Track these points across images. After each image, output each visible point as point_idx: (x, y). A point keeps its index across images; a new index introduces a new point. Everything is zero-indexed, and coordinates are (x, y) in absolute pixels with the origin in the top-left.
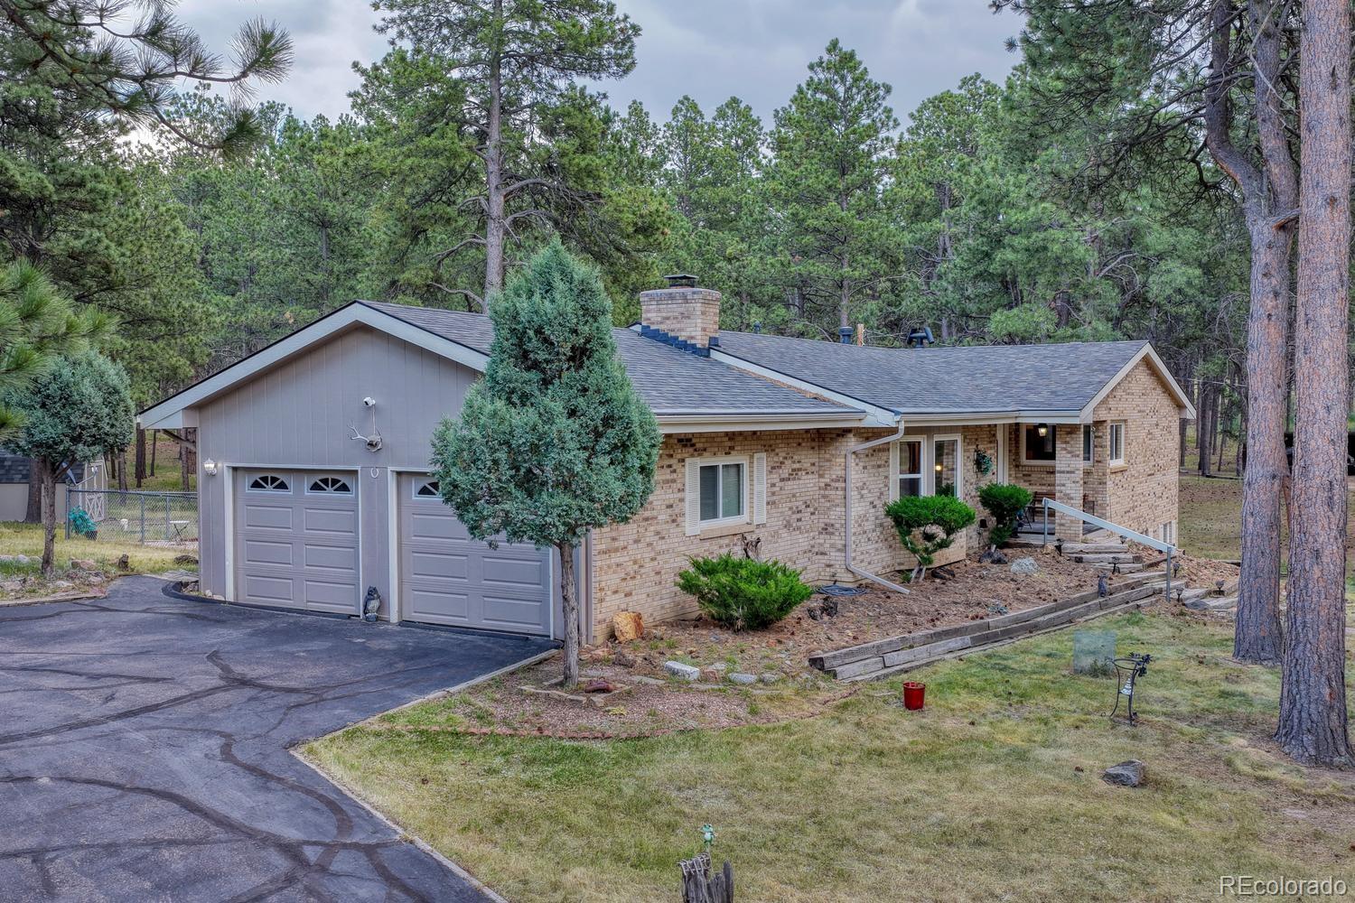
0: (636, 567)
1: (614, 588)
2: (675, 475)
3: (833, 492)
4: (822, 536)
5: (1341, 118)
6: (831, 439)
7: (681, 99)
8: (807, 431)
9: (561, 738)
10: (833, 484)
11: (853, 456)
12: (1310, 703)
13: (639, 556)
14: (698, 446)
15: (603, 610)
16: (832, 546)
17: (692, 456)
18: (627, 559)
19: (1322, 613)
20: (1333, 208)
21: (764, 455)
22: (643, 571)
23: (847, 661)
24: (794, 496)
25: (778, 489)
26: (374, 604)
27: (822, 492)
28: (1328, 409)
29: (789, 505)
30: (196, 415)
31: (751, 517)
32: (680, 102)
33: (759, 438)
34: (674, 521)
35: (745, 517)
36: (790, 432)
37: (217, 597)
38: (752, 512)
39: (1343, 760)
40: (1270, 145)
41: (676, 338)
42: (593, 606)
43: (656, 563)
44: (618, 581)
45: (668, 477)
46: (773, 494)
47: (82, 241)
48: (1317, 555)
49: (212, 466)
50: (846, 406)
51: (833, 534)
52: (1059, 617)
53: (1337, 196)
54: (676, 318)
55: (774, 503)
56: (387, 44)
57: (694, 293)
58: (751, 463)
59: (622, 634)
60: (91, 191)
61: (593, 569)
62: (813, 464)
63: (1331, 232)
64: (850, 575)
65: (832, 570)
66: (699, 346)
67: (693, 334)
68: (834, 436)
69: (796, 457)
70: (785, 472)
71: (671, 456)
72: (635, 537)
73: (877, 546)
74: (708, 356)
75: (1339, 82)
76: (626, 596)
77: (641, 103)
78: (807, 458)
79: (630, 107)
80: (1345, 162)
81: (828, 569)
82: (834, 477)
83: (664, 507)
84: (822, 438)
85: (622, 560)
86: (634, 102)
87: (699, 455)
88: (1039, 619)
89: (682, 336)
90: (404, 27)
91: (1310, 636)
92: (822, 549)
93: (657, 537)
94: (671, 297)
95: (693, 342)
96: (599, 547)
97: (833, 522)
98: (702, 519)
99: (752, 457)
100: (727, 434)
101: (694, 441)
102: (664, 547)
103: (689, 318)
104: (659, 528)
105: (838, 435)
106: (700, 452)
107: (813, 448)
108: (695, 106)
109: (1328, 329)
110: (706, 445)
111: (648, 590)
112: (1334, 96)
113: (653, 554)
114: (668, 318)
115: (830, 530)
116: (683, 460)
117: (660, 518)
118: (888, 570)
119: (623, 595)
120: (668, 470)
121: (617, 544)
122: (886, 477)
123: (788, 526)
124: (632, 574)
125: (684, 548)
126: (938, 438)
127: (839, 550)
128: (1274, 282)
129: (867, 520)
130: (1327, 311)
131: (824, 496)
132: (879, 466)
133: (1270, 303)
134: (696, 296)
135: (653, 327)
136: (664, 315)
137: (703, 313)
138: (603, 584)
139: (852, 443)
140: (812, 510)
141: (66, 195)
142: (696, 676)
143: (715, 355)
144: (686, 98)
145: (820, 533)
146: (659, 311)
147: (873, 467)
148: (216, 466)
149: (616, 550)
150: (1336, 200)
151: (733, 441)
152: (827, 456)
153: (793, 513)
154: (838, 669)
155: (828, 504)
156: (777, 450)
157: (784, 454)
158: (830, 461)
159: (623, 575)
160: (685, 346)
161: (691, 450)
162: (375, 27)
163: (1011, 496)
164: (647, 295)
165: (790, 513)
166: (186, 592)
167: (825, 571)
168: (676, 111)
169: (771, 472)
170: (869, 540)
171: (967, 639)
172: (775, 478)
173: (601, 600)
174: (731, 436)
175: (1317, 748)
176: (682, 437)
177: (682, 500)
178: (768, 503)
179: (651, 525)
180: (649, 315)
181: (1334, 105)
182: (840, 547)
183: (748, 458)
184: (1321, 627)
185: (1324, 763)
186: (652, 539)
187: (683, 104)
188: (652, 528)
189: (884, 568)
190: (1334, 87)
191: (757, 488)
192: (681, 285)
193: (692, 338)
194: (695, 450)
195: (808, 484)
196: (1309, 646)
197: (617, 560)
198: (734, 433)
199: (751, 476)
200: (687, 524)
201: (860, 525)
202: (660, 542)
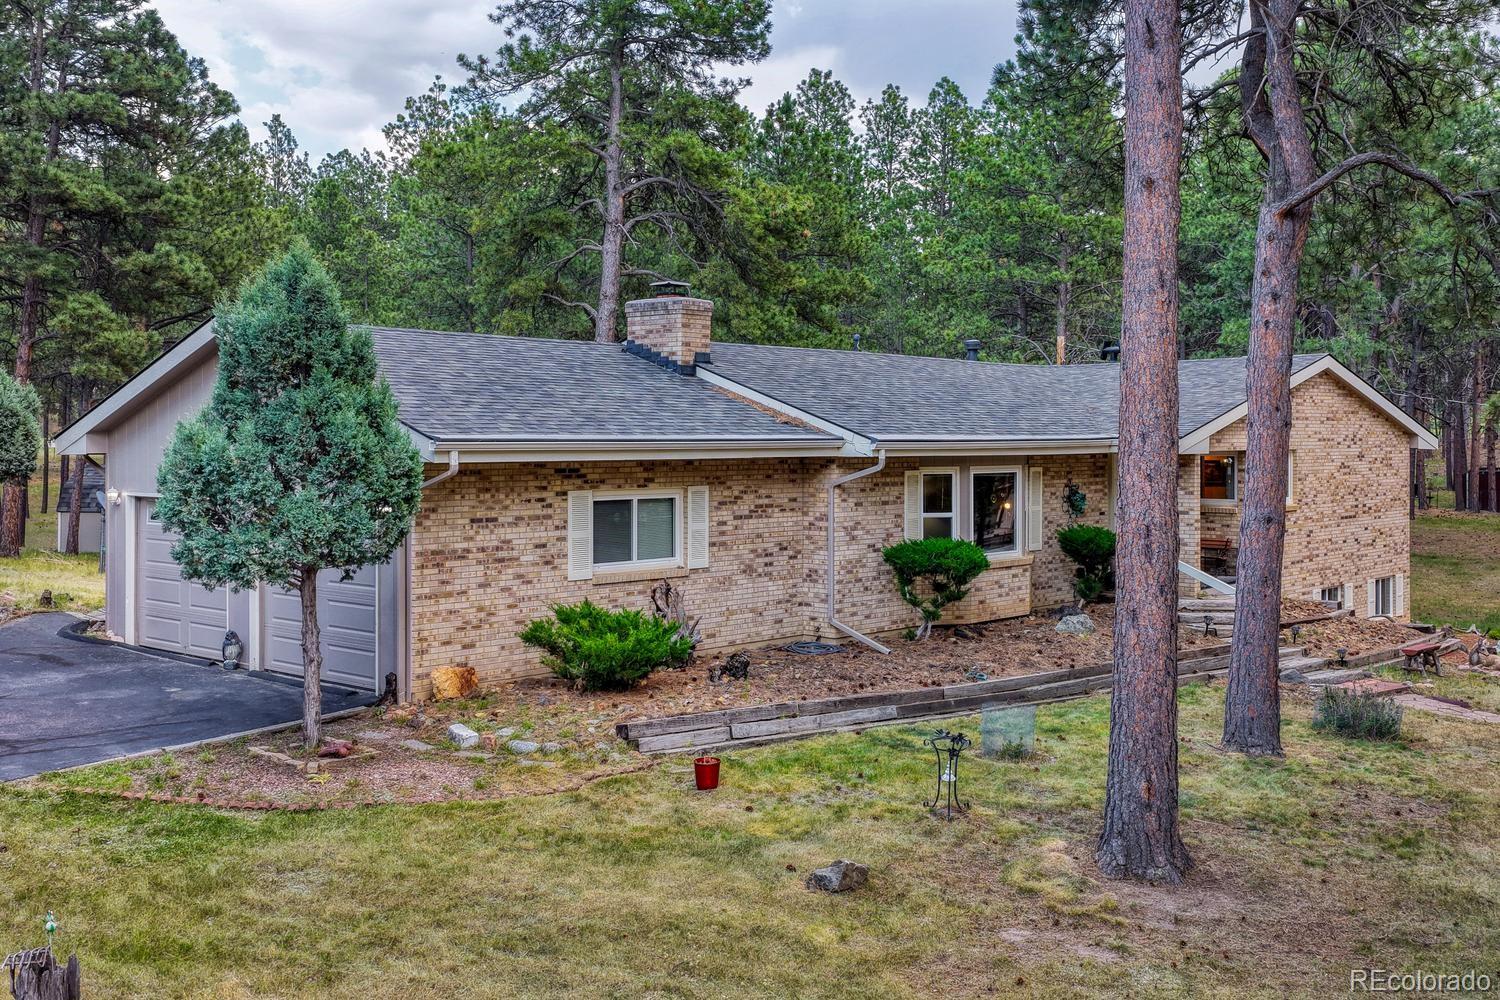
0: (482, 615)
1: (445, 638)
2: (550, 511)
3: (817, 533)
4: (806, 584)
5: (1159, 83)
6: (815, 470)
7: (940, 81)
8: (782, 461)
9: (220, 807)
10: (817, 523)
11: (837, 491)
12: (1121, 800)
13: (487, 603)
14: (589, 477)
15: (426, 664)
16: (816, 595)
17: (580, 488)
18: (467, 605)
19: (1139, 688)
20: (1151, 192)
21: (706, 489)
22: (493, 619)
23: (672, 730)
24: (759, 536)
25: (731, 528)
26: (232, 650)
27: (806, 532)
28: (1144, 437)
29: (751, 547)
30: (105, 440)
31: (686, 560)
32: (938, 85)
33: (696, 469)
34: (547, 563)
35: (678, 560)
36: (753, 461)
37: (114, 639)
38: (686, 555)
39: (1160, 872)
40: (1280, 116)
41: (659, 354)
42: (412, 658)
43: (516, 611)
44: (452, 630)
45: (539, 512)
46: (723, 533)
47: (153, 256)
48: (1134, 615)
49: (116, 495)
50: (824, 432)
51: (816, 581)
52: (1066, 686)
53: (1154, 177)
54: (658, 332)
55: (723, 544)
56: (504, 35)
57: (674, 303)
58: (686, 497)
59: (439, 691)
60: (167, 202)
61: (412, 616)
62: (795, 500)
63: (1148, 220)
64: (833, 631)
65: (816, 624)
66: (679, 363)
67: (674, 349)
68: (818, 467)
69: (762, 492)
70: (743, 508)
71: (545, 488)
72: (482, 580)
73: (881, 596)
74: (693, 374)
75: (1157, 38)
76: (464, 647)
77: (897, 88)
78: (781, 494)
79: (884, 93)
80: (1166, 136)
81: (812, 623)
82: (818, 514)
83: (531, 546)
84: (803, 470)
85: (457, 606)
86: (890, 87)
87: (591, 488)
88: (1029, 689)
89: (665, 352)
90: (521, 16)
91: (1126, 716)
92: (806, 600)
93: (518, 582)
94: (653, 307)
95: (674, 358)
96: (419, 591)
97: (816, 567)
98: (596, 561)
99: (686, 491)
100: (640, 463)
101: (583, 471)
102: (530, 593)
103: (670, 331)
104: (522, 571)
105: (822, 466)
106: (595, 485)
107: (793, 481)
108: (956, 89)
109: (1144, 339)
110: (605, 476)
111: (503, 642)
112: (1152, 56)
113: (510, 601)
114: (651, 332)
115: (814, 577)
116: (565, 493)
117: (523, 559)
118: (902, 626)
119: (459, 647)
120: (539, 505)
121: (449, 588)
122: (899, 516)
123: (748, 570)
124: (475, 622)
125: (565, 595)
126: (975, 470)
127: (822, 601)
128: (1274, 281)
129: (864, 566)
130: (1142, 317)
131: (809, 538)
132: (885, 503)
133: (1268, 308)
134: (676, 307)
135: (637, 342)
136: (648, 328)
137: (685, 325)
138: (426, 634)
139: (835, 475)
140: (791, 553)
141: (143, 208)
142: (473, 742)
143: (701, 373)
144: (945, 80)
145: (805, 580)
146: (643, 323)
147: (874, 503)
148: (119, 496)
149: (449, 595)
150: (1152, 182)
151: (649, 471)
152: (811, 490)
153: (758, 556)
154: (642, 740)
155: (812, 547)
156: (729, 483)
157: (742, 488)
158: (813, 496)
159: (459, 624)
160: (666, 363)
161: (579, 482)
162: (491, 17)
163: (1091, 540)
164: (632, 306)
165: (752, 556)
166: (90, 633)
167: (809, 624)
168: (934, 95)
169: (717, 509)
170: (866, 589)
171: (892, 710)
172: (725, 514)
173: (422, 652)
174: (650, 467)
175: (1127, 856)
176: (563, 466)
177: (563, 539)
178: (712, 544)
179: (509, 567)
180: (634, 328)
181: (1151, 67)
182: (823, 596)
183: (682, 492)
184: (1137, 706)
185: (1135, 875)
186: (511, 583)
187: (941, 86)
188: (510, 571)
189: (895, 622)
190: (1151, 44)
191: (691, 526)
192: (667, 294)
193: (673, 354)
194: (586, 482)
195: (783, 523)
196: (1124, 728)
197: (450, 607)
198: (653, 463)
199: (685, 513)
200: (570, 567)
201: (850, 572)
202: (524, 587)
